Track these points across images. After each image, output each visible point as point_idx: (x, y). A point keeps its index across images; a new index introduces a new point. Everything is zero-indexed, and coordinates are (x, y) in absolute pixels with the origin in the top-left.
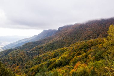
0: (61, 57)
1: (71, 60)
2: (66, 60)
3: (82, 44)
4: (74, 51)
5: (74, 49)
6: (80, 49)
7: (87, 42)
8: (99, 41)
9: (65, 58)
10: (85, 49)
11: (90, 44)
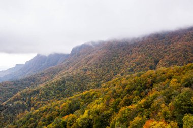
0: (90, 111)
1: (111, 116)
2: (100, 117)
3: (132, 81)
4: (116, 95)
5: (115, 91)
6: (129, 91)
7: (142, 76)
8: (168, 73)
9: (98, 113)
10: (139, 90)
11: (149, 81)
